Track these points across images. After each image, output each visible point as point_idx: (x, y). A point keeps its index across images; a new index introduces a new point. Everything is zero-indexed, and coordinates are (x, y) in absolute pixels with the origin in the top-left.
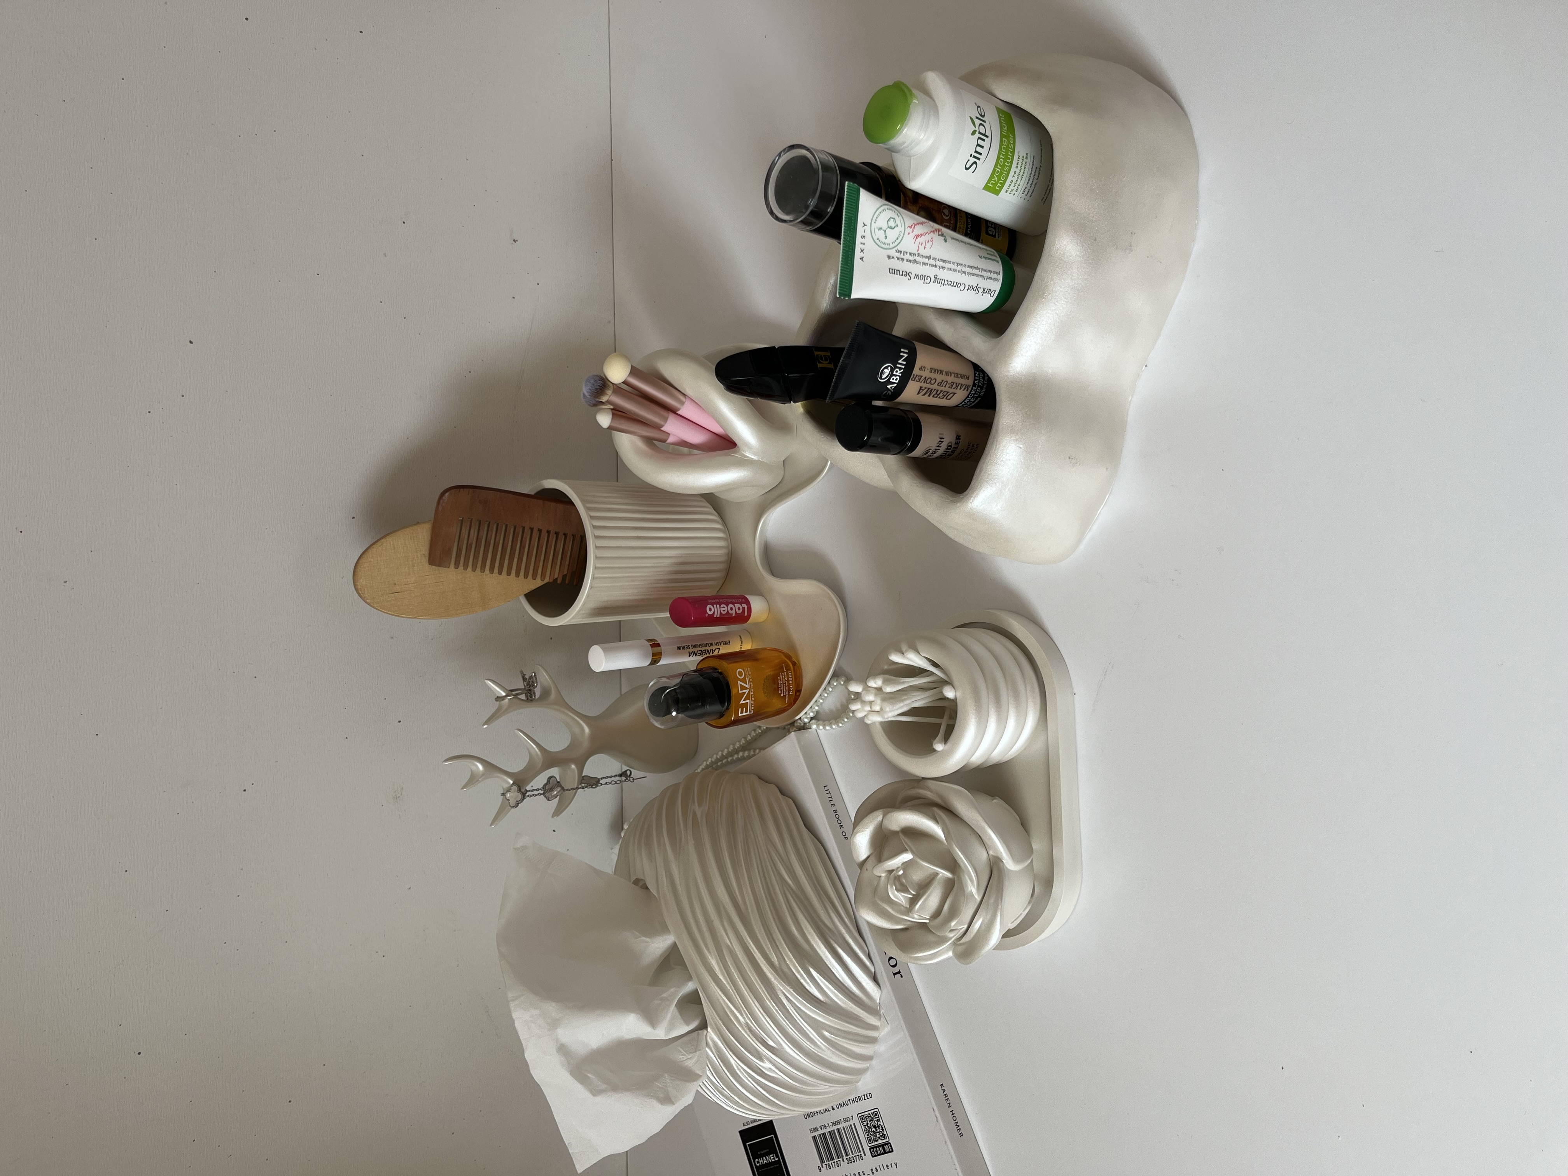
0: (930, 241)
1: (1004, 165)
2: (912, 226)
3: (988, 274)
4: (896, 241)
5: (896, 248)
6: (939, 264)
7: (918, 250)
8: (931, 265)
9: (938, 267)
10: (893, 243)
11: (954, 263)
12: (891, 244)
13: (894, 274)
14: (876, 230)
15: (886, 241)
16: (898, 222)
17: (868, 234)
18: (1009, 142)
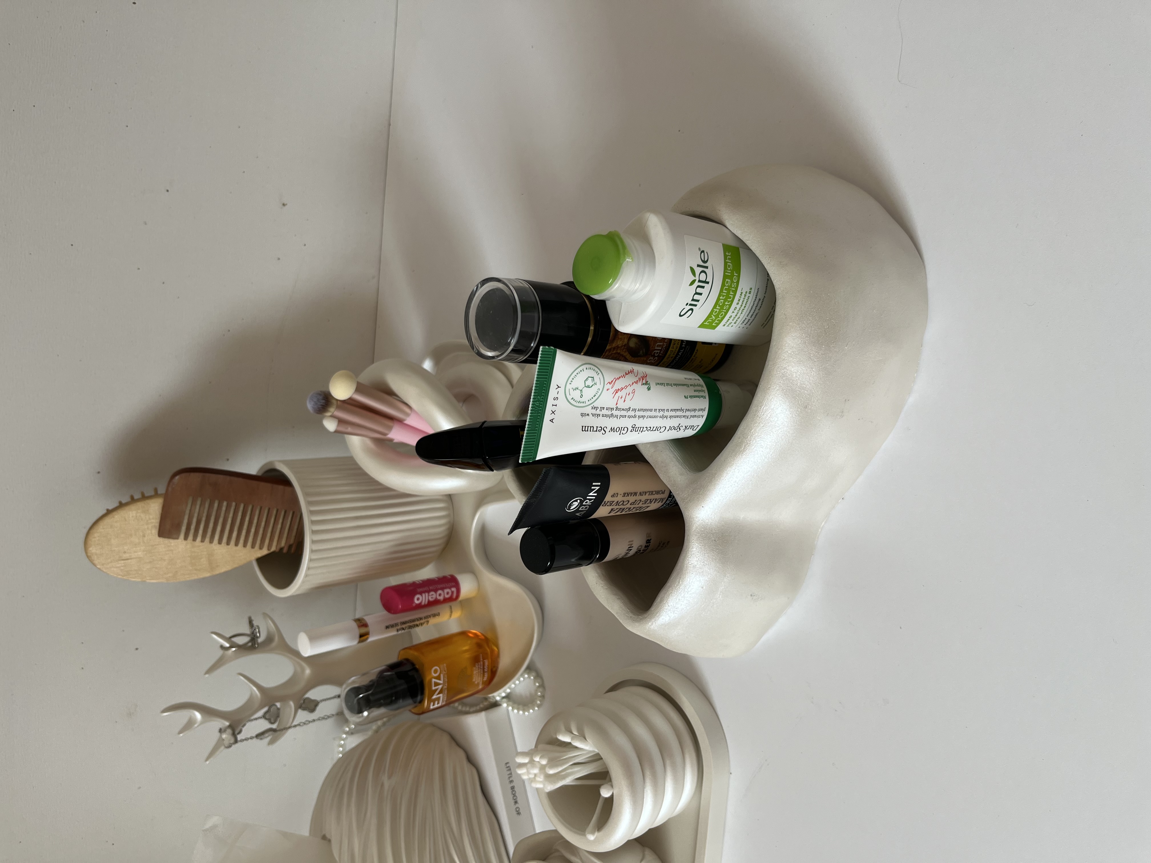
0: (631, 393)
1: (724, 304)
2: (612, 381)
3: (693, 413)
4: (592, 398)
5: (592, 405)
6: (638, 413)
7: (617, 404)
8: (629, 417)
9: (637, 417)
10: (589, 401)
11: (655, 410)
12: (587, 402)
13: (588, 431)
14: (571, 390)
15: (582, 400)
16: (597, 379)
17: (561, 396)
18: (732, 282)
